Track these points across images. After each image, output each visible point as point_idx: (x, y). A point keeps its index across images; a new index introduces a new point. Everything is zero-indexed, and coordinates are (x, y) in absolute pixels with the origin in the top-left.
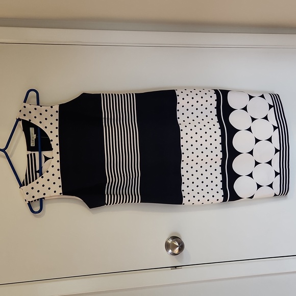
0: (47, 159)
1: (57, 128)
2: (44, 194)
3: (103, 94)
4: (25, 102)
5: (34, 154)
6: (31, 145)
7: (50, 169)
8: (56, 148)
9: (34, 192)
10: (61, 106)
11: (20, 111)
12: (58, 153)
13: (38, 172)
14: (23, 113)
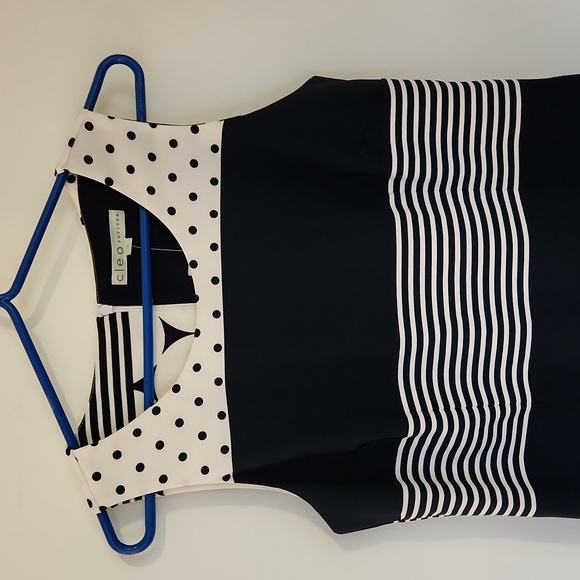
0: (173, 335)
1: (213, 214)
2: (163, 479)
3: (396, 83)
4: (90, 105)
5: (125, 316)
6: (115, 281)
7: (187, 379)
8: (210, 296)
9: (124, 472)
10: (231, 126)
11: (71, 142)
12: (216, 314)
13: (140, 386)
14: (81, 149)
